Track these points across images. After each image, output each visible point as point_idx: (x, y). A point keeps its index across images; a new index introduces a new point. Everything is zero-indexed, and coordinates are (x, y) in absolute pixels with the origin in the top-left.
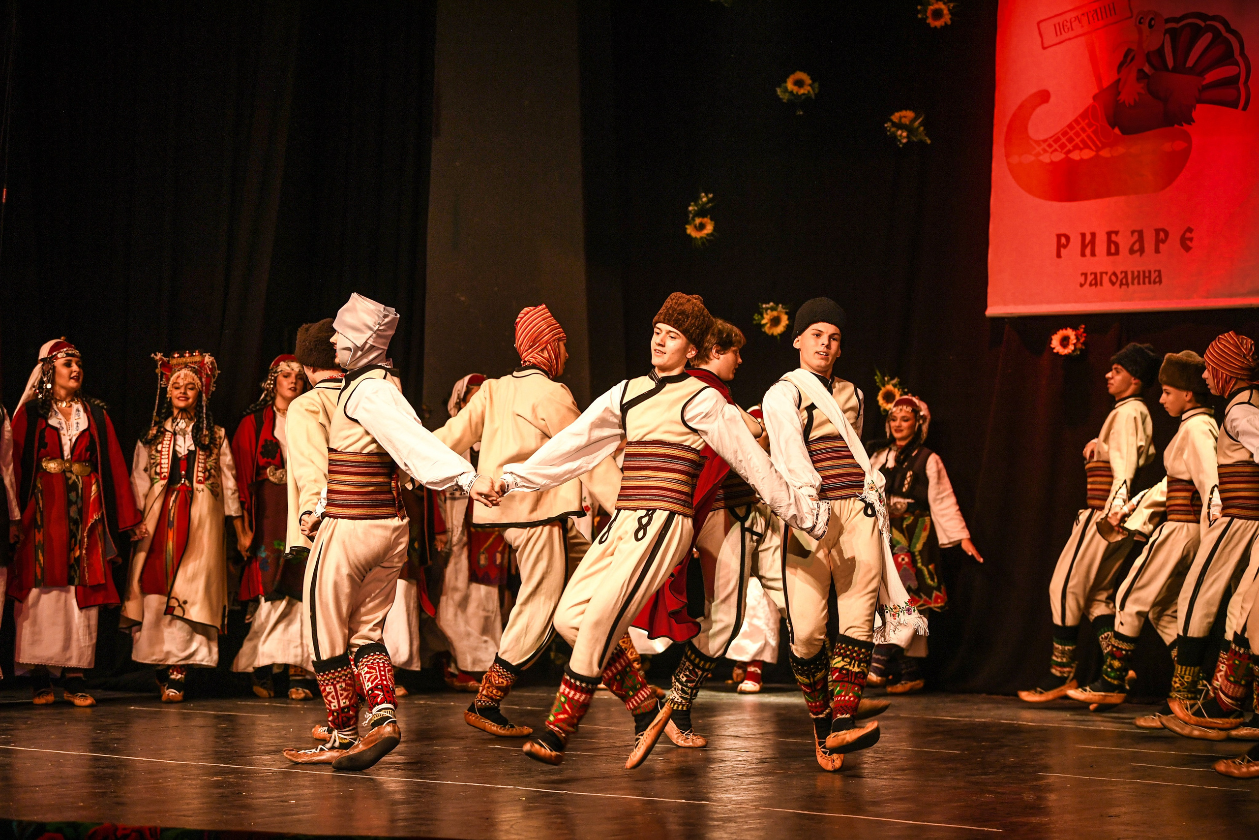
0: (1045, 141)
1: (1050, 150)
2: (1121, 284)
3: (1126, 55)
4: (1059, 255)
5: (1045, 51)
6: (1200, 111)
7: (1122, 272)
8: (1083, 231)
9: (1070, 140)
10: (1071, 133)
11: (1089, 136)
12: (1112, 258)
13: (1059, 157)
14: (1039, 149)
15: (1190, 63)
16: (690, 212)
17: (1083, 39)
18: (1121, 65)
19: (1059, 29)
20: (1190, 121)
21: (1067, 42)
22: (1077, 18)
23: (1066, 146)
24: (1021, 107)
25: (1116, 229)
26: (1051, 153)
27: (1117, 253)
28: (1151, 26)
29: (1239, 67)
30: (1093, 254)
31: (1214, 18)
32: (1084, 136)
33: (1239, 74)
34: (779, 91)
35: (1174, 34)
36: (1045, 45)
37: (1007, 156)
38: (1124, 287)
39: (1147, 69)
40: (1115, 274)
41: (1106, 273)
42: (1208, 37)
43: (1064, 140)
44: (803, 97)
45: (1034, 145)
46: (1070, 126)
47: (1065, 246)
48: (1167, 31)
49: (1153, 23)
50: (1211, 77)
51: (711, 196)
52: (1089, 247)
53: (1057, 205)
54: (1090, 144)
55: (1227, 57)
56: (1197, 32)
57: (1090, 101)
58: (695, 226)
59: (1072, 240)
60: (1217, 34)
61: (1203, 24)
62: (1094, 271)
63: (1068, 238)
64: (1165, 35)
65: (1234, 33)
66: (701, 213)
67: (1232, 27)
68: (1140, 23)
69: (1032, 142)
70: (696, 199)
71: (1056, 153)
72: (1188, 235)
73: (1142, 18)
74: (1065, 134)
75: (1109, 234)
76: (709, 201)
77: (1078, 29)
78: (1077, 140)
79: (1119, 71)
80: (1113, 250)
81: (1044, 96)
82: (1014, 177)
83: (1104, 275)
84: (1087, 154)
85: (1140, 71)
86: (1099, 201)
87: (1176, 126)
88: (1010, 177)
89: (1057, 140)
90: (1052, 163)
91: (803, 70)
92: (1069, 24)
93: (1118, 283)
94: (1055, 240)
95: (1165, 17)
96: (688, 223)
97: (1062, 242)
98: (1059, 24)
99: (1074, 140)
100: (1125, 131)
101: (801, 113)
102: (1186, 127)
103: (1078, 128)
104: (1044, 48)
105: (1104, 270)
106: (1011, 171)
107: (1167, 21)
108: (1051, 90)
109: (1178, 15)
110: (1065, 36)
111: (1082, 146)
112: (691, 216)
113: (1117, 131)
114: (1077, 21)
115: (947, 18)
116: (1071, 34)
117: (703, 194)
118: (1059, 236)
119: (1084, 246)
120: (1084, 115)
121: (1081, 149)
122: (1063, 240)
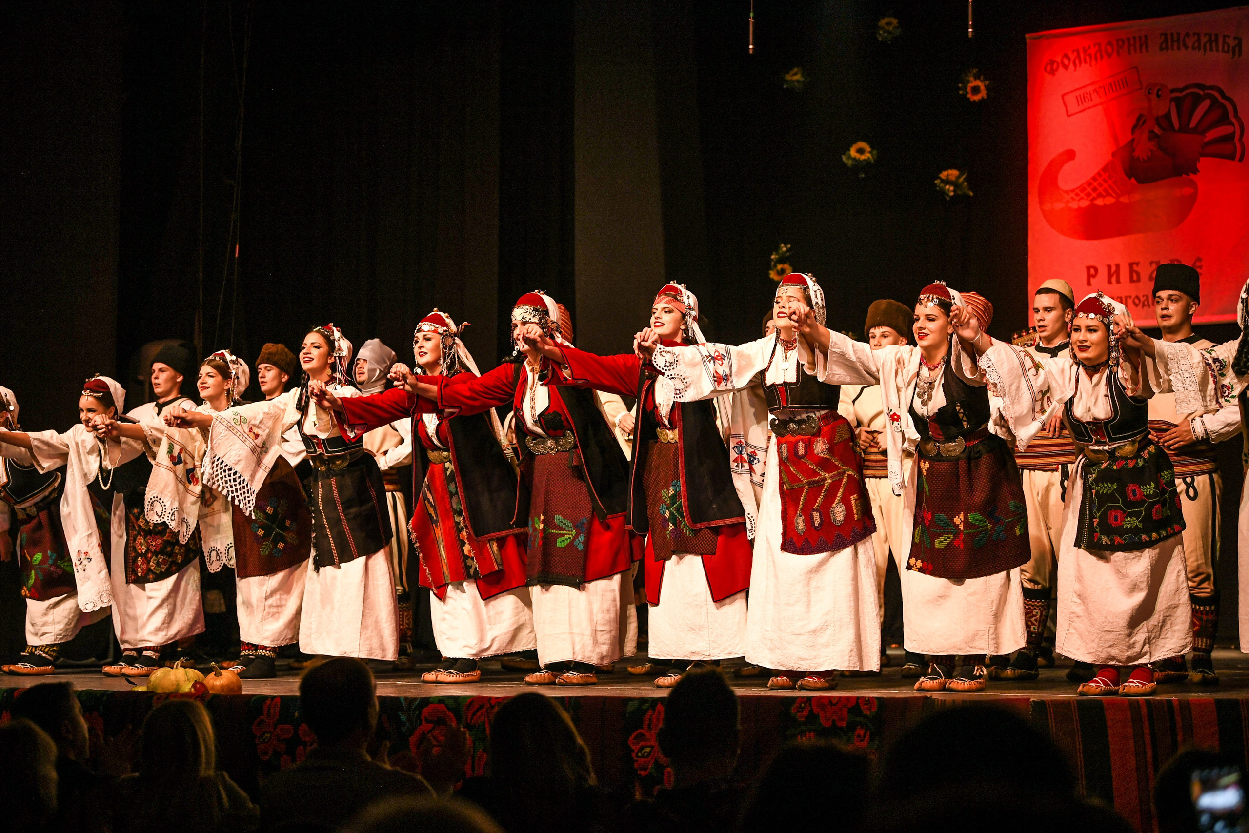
0: (1073, 191)
1: (1079, 197)
2: (1144, 306)
3: (1138, 119)
4: (1089, 284)
5: (1071, 118)
6: (1204, 163)
7: (1143, 296)
8: (1109, 263)
9: (1095, 189)
10: (1095, 184)
11: (1110, 186)
12: (1133, 284)
13: (1085, 203)
14: (1068, 197)
15: (1193, 124)
16: (772, 260)
17: (1100, 108)
18: (1134, 128)
19: (1081, 99)
20: (1195, 171)
21: (1088, 110)
22: (1095, 91)
23: (1091, 195)
24: (1051, 163)
25: (1136, 261)
26: (1079, 200)
27: (1139, 280)
28: (1158, 96)
29: (1233, 125)
30: (1118, 282)
31: (1211, 88)
32: (1106, 186)
33: (1234, 133)
34: (844, 158)
35: (1178, 101)
36: (1069, 114)
37: (1041, 203)
38: (1145, 308)
39: (1157, 130)
40: (1137, 297)
41: (1130, 297)
42: (1207, 103)
43: (1089, 190)
44: (864, 163)
45: (1065, 195)
46: (1094, 178)
47: (1094, 276)
48: (1172, 99)
49: (1160, 93)
50: (1210, 135)
51: (789, 246)
52: (1115, 276)
53: (1087, 243)
54: (1111, 192)
55: (1224, 119)
56: (1197, 100)
57: (1109, 157)
58: (777, 271)
59: (1100, 270)
60: (1214, 101)
61: (1201, 93)
62: (1120, 295)
63: (1096, 270)
64: (1170, 102)
65: (1229, 99)
66: (782, 260)
67: (1227, 94)
68: (1149, 93)
69: (1061, 192)
70: (777, 249)
71: (1083, 201)
72: (1198, 264)
73: (1150, 89)
74: (1089, 184)
75: (1131, 265)
76: (788, 250)
77: (1096, 99)
78: (1100, 190)
79: (1133, 133)
80: (1135, 278)
81: (1070, 155)
82: (1048, 222)
83: (1128, 299)
84: (1109, 201)
85: (1151, 132)
86: (1121, 238)
87: (1183, 175)
88: (1044, 222)
89: (1082, 189)
90: (1079, 209)
91: (864, 140)
92: (1089, 96)
93: (1141, 304)
94: (1085, 270)
95: (1171, 87)
96: (772, 270)
97: (1091, 273)
98: (1080, 96)
99: (1097, 190)
100: (1141, 181)
101: (863, 176)
102: (1192, 176)
103: (1100, 180)
104: (1068, 116)
105: (1127, 294)
106: (1045, 217)
107: (1172, 91)
108: (1076, 149)
109: (1181, 85)
110: (1086, 105)
111: (1104, 194)
112: (773, 263)
113: (1133, 180)
114: (1095, 93)
115: (983, 94)
116: (1091, 104)
117: (783, 245)
118: (1088, 268)
119: (1110, 276)
120: (1105, 169)
121: (1104, 197)
122: (1092, 271)
